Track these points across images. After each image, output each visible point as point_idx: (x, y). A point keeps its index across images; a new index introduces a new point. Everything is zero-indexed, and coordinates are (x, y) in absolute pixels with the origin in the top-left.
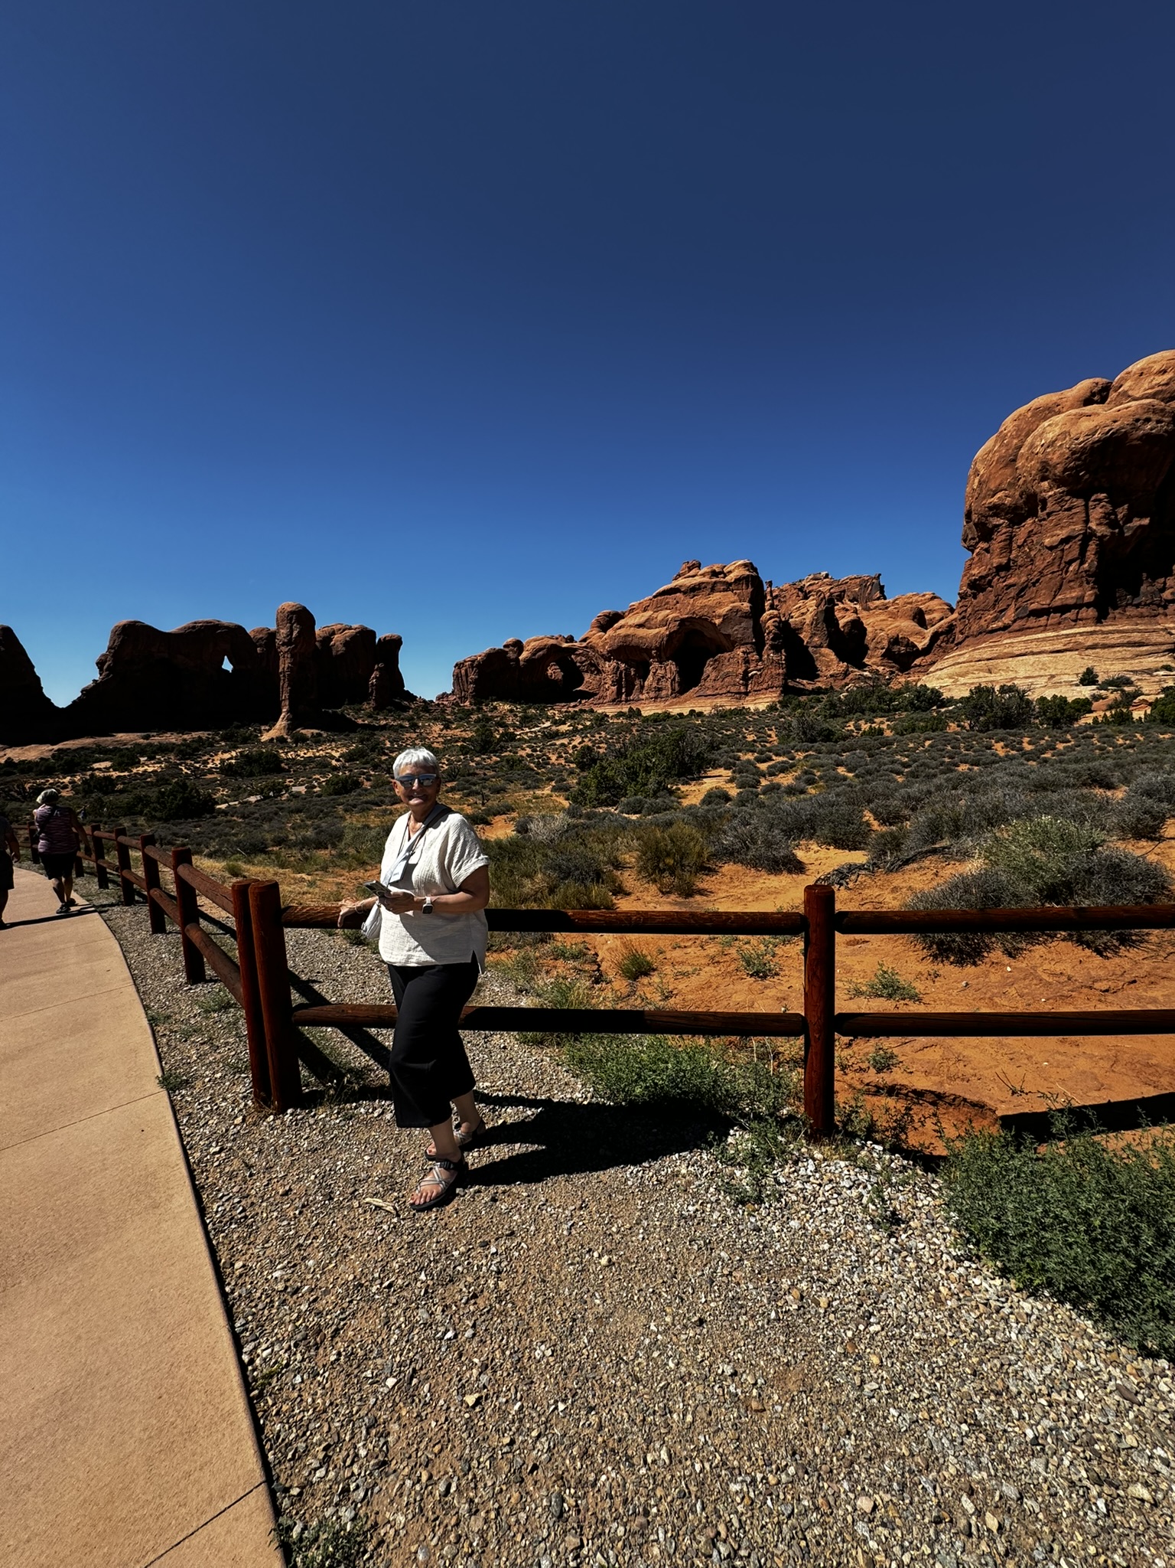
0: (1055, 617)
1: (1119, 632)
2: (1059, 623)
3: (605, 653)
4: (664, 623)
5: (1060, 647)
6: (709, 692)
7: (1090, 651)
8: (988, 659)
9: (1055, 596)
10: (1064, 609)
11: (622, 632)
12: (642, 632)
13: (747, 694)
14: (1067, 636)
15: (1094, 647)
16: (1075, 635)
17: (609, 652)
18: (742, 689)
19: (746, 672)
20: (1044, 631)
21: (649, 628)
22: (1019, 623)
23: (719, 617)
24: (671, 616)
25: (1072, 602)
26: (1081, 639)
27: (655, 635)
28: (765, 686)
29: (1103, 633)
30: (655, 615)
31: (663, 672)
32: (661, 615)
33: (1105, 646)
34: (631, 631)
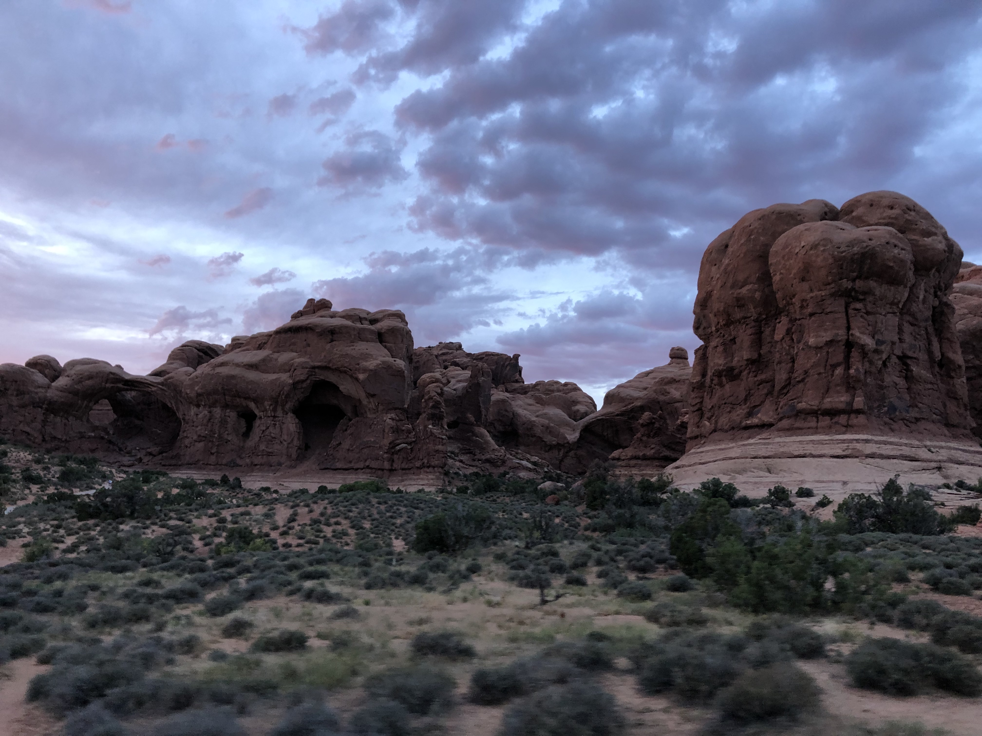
0: (826, 421)
1: (891, 443)
2: (830, 427)
3: (193, 395)
4: (288, 368)
5: (840, 452)
6: (339, 465)
7: (869, 460)
8: (765, 457)
9: (823, 398)
10: (832, 413)
11: (224, 371)
12: (252, 375)
13: (391, 470)
14: (843, 441)
15: (872, 456)
16: (851, 441)
17: (199, 395)
18: (387, 465)
19: (393, 445)
20: (816, 433)
21: (264, 372)
22: (785, 423)
23: (365, 370)
24: (298, 360)
25: (841, 406)
26: (858, 446)
27: (273, 382)
28: (418, 464)
29: (876, 442)
30: (276, 355)
31: (277, 430)
32: (284, 357)
33: (882, 457)
34: (236, 371)
